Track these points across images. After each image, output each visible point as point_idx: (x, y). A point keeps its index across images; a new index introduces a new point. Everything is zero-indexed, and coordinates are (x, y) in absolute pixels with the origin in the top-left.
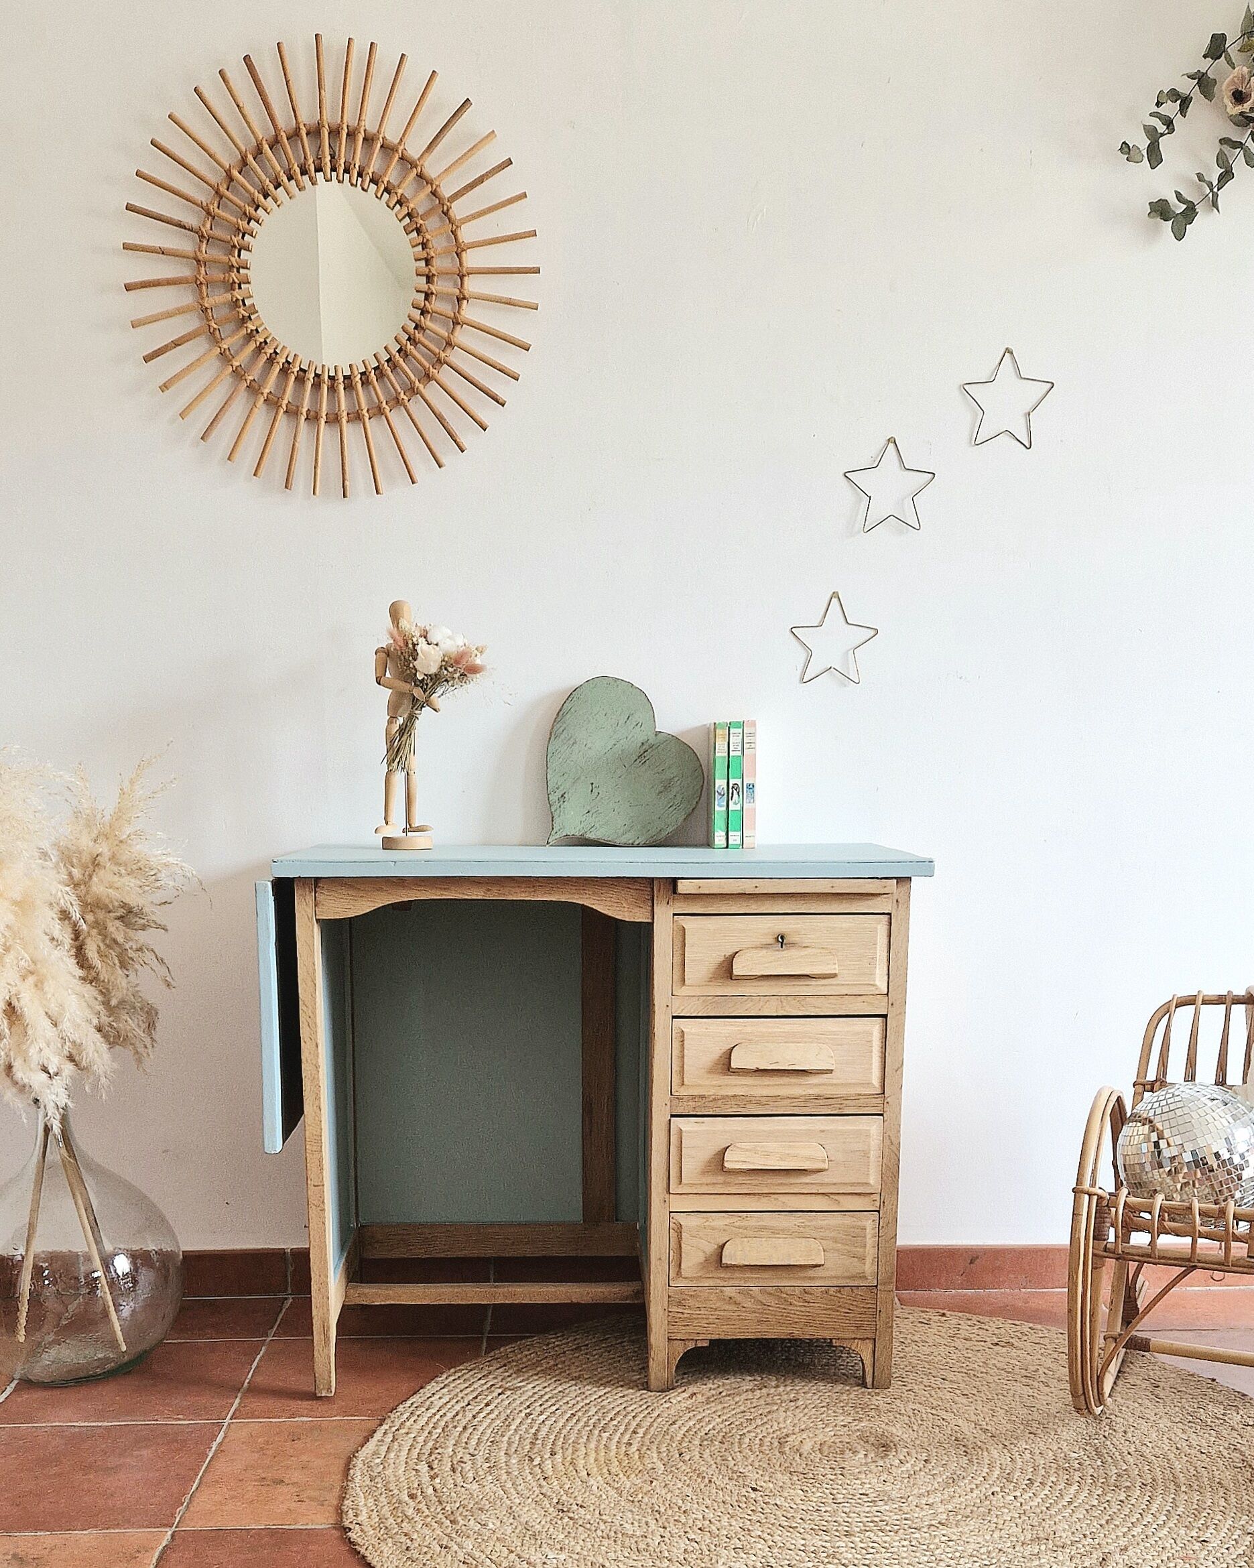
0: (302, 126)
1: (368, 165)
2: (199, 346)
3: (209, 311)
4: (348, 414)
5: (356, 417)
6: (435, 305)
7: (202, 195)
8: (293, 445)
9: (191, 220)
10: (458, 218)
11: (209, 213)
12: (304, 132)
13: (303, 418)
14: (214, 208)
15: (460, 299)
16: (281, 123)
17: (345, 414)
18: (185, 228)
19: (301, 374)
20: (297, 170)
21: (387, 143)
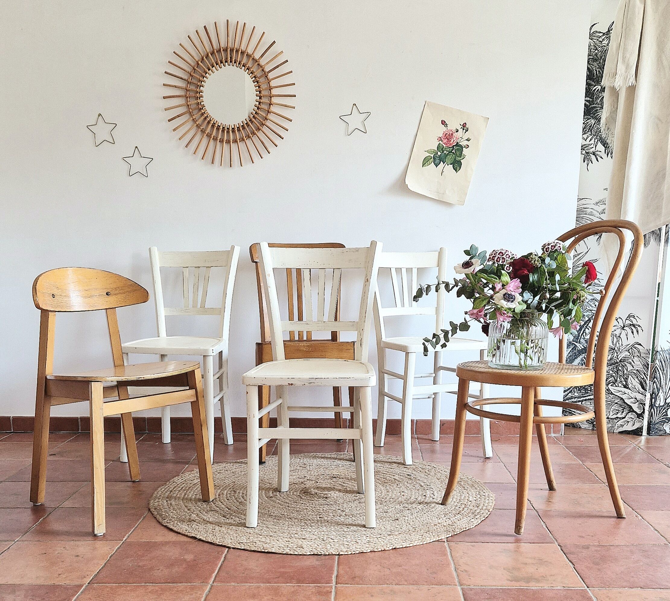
0: (221, 48)
1: (242, 61)
2: (186, 117)
3: (190, 106)
4: (233, 140)
5: (235, 141)
6: (262, 106)
7: (189, 69)
8: (215, 150)
9: (185, 77)
10: (270, 78)
11: (191, 75)
12: (222, 50)
13: (218, 141)
14: (192, 74)
15: (270, 104)
16: (215, 47)
17: (232, 140)
18: (183, 79)
19: (218, 127)
20: (219, 62)
21: (248, 54)
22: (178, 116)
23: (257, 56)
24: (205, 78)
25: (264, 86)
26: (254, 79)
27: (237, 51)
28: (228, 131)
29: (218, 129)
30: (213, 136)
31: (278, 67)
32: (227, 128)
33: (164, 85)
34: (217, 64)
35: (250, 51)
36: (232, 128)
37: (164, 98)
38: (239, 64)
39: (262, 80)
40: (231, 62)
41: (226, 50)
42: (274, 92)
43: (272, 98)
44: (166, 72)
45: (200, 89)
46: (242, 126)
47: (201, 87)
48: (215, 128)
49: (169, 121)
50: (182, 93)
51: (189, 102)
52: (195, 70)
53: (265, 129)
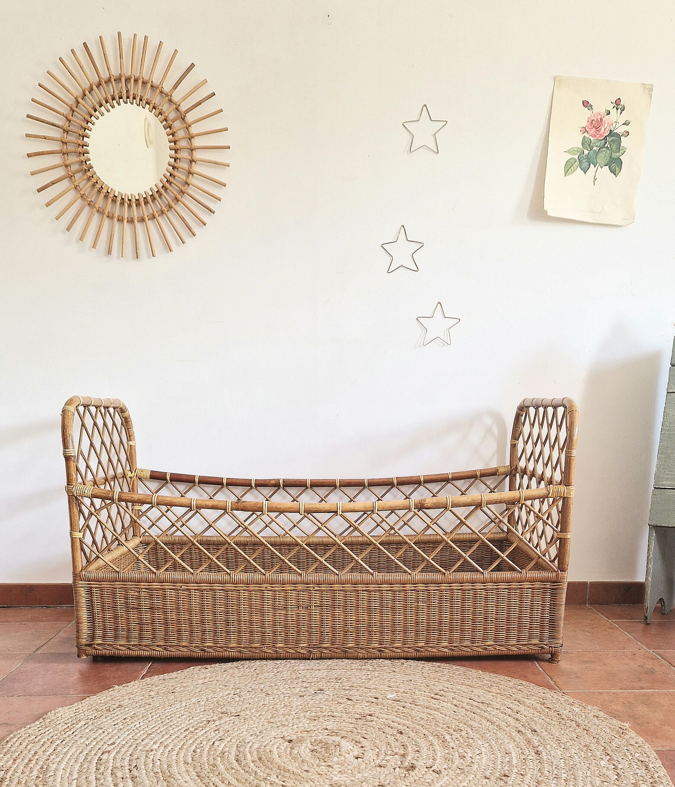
0: (112, 77)
1: (144, 96)
2: (64, 184)
3: (69, 167)
4: (138, 218)
5: (142, 220)
6: (180, 164)
8: (112, 233)
9: (59, 122)
10: (189, 121)
12: (113, 80)
13: (116, 220)
14: (70, 116)
15: (192, 161)
16: (102, 76)
17: (136, 218)
18: (56, 126)
19: (114, 198)
20: (110, 98)
21: (154, 84)
22: (53, 183)
23: (167, 88)
24: (89, 123)
25: (181, 134)
26: (165, 122)
27: (136, 81)
28: (130, 204)
29: (114, 201)
30: (107, 211)
31: (199, 103)
32: (129, 200)
33: (27, 135)
34: (107, 102)
35: (156, 80)
36: (136, 200)
37: (29, 155)
38: (141, 100)
39: (177, 125)
40: (128, 97)
41: (118, 80)
42: (197, 142)
43: (194, 152)
44: (28, 116)
45: (83, 140)
46: (151, 196)
47: (85, 138)
48: (110, 200)
49: (39, 191)
50: (56, 147)
51: (67, 161)
52: (73, 111)
53: (186, 199)
